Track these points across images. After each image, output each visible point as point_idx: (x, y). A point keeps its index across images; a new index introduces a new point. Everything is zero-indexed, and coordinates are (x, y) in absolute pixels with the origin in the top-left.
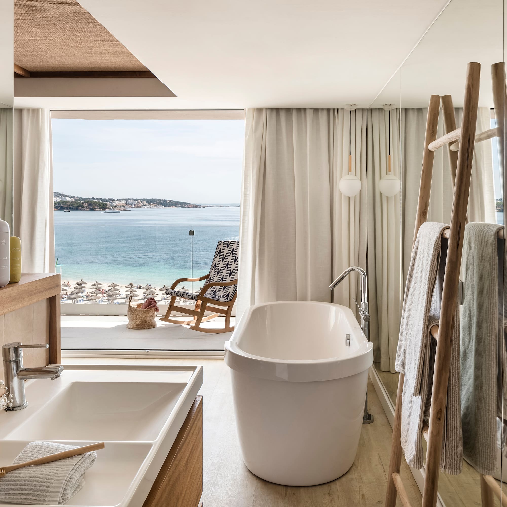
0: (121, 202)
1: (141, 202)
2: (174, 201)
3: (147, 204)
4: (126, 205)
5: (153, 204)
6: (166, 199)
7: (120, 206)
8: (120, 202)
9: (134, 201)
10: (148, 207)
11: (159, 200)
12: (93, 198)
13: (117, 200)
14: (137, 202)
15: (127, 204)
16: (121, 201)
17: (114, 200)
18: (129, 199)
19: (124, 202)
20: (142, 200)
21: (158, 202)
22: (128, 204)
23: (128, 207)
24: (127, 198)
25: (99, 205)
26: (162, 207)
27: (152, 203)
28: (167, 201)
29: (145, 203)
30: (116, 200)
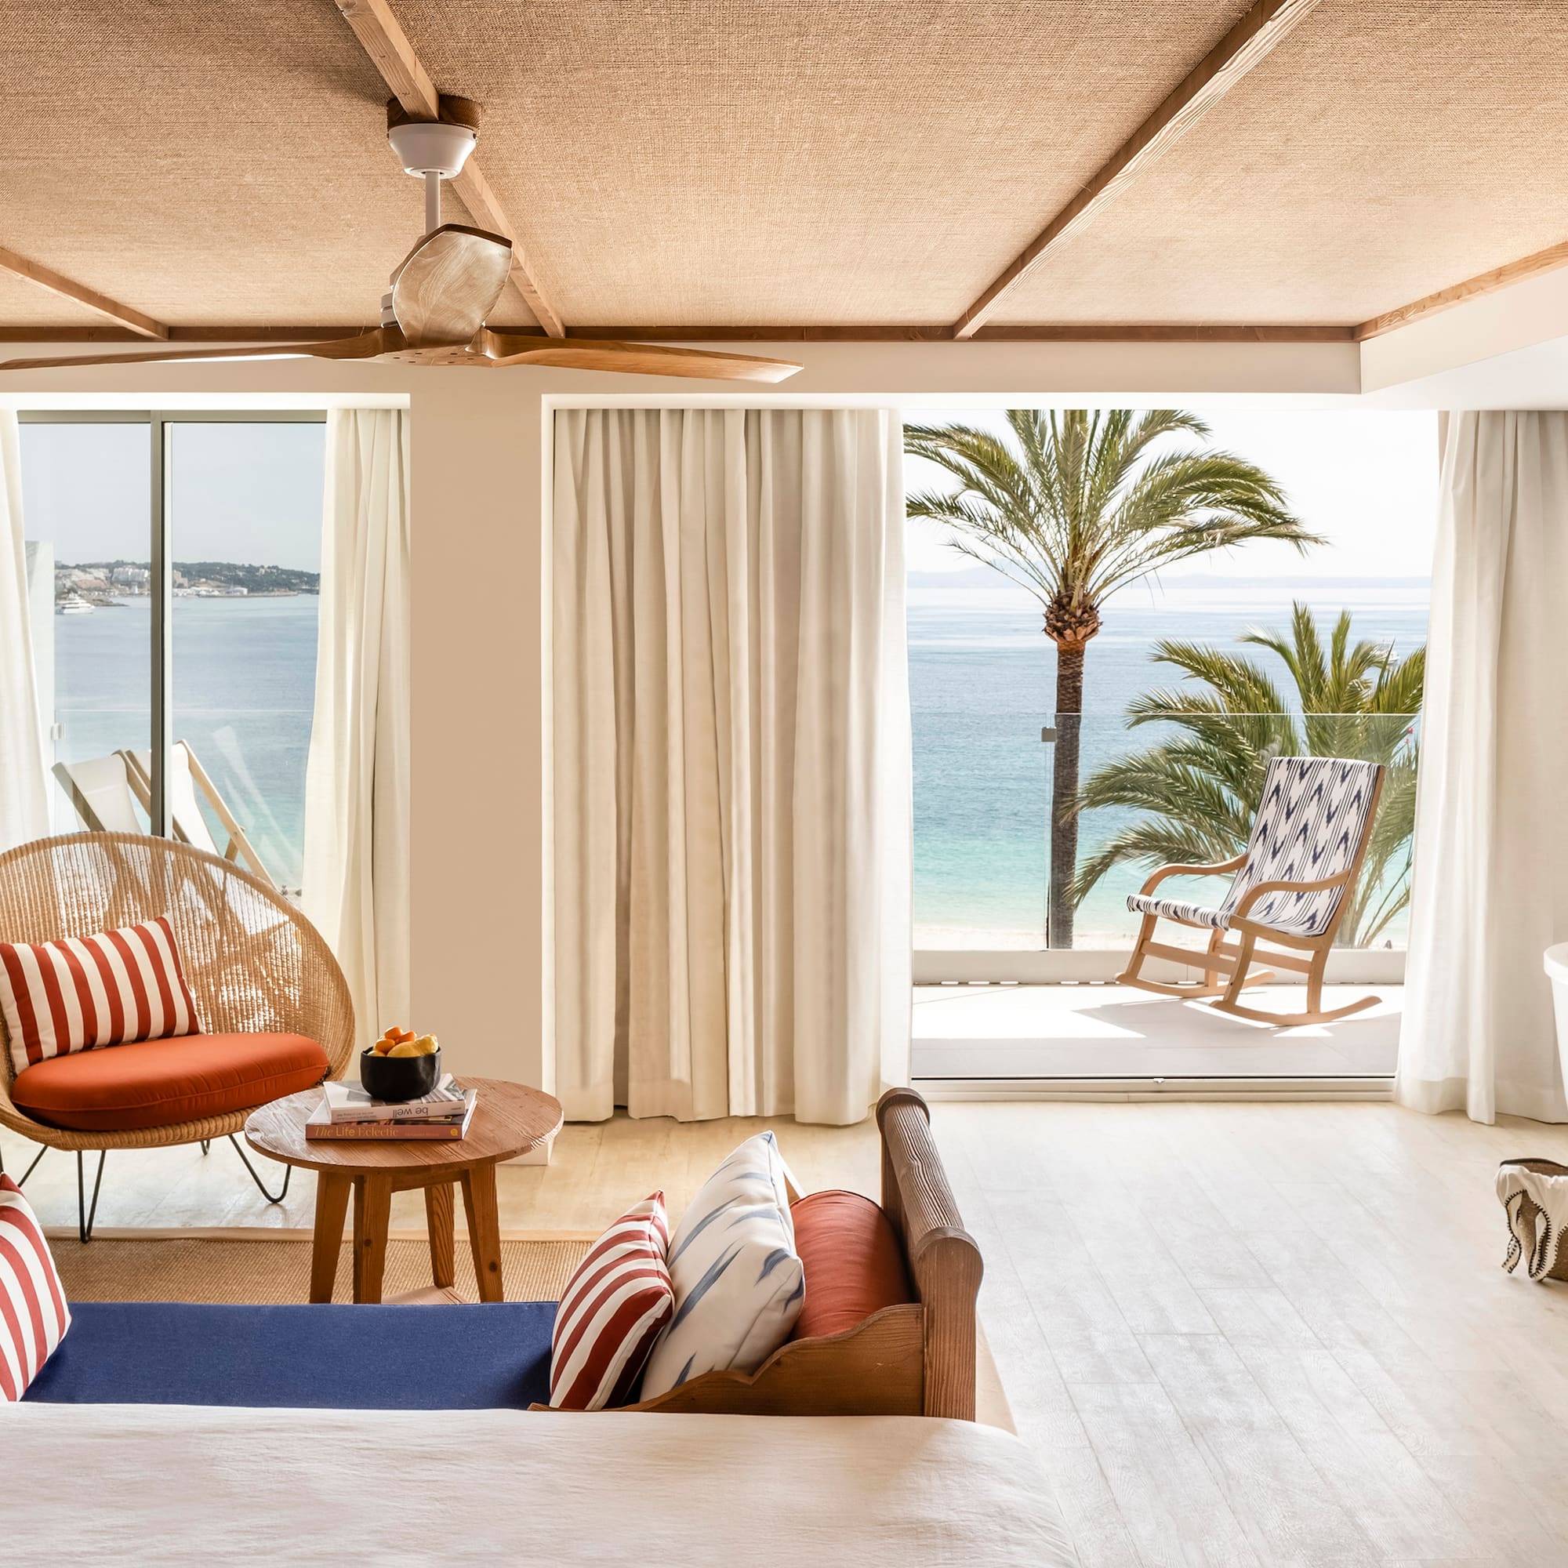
0: (90, 573)
2: (284, 572)
3: (184, 581)
4: (108, 586)
5: (209, 581)
6: (256, 564)
7: (89, 590)
8: (88, 575)
9: (137, 570)
10: (189, 591)
11: (231, 567)
13: (77, 567)
15: (112, 581)
16: (92, 570)
17: (66, 567)
18: (120, 564)
19: (101, 574)
21: (225, 576)
22: (118, 581)
23: (117, 593)
24: (113, 561)
26: (242, 592)
27: (204, 580)
28: (257, 569)
29: (180, 580)
30: (74, 568)
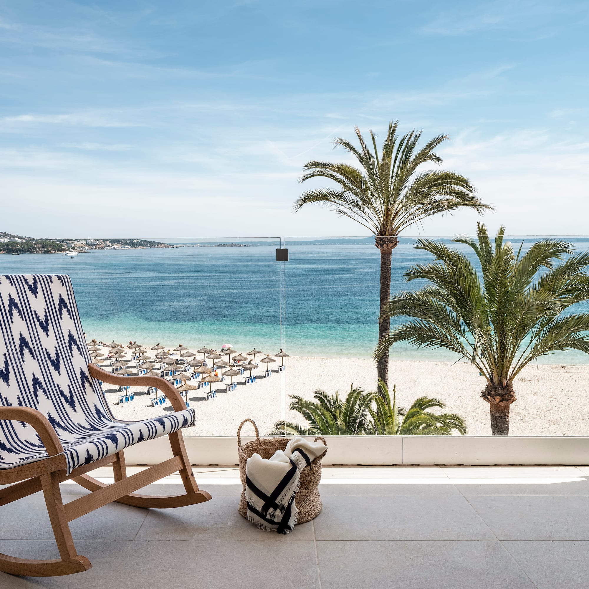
0: (80, 242)
1: (103, 242)
2: (142, 241)
3: (110, 244)
4: (86, 246)
5: (118, 244)
6: (133, 238)
7: (79, 247)
8: (79, 242)
9: (95, 241)
10: (111, 247)
11: (124, 240)
12: (47, 239)
13: (75, 240)
14: (99, 243)
15: (87, 244)
16: (80, 241)
17: (71, 240)
18: (89, 239)
19: (84, 242)
20: (104, 240)
21: (123, 242)
23: (88, 248)
24: (87, 238)
25: (54, 246)
26: (128, 248)
27: (116, 244)
28: (133, 240)
29: (108, 244)
30: (74, 240)
